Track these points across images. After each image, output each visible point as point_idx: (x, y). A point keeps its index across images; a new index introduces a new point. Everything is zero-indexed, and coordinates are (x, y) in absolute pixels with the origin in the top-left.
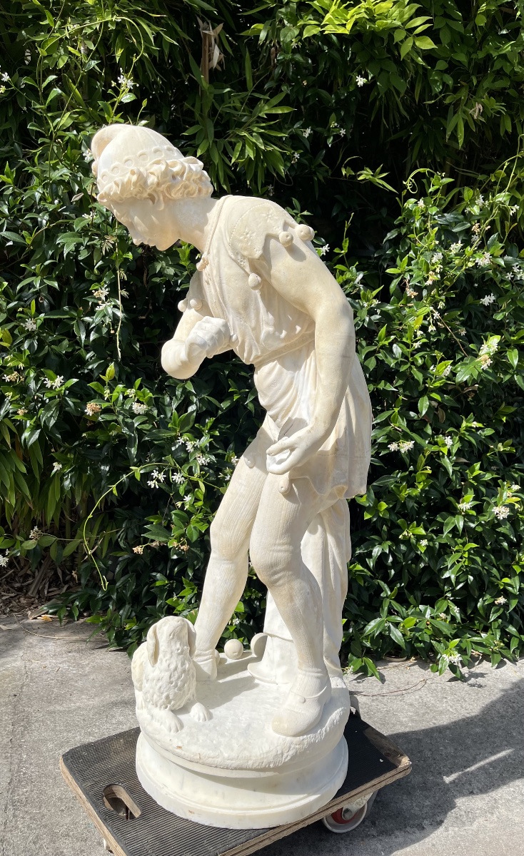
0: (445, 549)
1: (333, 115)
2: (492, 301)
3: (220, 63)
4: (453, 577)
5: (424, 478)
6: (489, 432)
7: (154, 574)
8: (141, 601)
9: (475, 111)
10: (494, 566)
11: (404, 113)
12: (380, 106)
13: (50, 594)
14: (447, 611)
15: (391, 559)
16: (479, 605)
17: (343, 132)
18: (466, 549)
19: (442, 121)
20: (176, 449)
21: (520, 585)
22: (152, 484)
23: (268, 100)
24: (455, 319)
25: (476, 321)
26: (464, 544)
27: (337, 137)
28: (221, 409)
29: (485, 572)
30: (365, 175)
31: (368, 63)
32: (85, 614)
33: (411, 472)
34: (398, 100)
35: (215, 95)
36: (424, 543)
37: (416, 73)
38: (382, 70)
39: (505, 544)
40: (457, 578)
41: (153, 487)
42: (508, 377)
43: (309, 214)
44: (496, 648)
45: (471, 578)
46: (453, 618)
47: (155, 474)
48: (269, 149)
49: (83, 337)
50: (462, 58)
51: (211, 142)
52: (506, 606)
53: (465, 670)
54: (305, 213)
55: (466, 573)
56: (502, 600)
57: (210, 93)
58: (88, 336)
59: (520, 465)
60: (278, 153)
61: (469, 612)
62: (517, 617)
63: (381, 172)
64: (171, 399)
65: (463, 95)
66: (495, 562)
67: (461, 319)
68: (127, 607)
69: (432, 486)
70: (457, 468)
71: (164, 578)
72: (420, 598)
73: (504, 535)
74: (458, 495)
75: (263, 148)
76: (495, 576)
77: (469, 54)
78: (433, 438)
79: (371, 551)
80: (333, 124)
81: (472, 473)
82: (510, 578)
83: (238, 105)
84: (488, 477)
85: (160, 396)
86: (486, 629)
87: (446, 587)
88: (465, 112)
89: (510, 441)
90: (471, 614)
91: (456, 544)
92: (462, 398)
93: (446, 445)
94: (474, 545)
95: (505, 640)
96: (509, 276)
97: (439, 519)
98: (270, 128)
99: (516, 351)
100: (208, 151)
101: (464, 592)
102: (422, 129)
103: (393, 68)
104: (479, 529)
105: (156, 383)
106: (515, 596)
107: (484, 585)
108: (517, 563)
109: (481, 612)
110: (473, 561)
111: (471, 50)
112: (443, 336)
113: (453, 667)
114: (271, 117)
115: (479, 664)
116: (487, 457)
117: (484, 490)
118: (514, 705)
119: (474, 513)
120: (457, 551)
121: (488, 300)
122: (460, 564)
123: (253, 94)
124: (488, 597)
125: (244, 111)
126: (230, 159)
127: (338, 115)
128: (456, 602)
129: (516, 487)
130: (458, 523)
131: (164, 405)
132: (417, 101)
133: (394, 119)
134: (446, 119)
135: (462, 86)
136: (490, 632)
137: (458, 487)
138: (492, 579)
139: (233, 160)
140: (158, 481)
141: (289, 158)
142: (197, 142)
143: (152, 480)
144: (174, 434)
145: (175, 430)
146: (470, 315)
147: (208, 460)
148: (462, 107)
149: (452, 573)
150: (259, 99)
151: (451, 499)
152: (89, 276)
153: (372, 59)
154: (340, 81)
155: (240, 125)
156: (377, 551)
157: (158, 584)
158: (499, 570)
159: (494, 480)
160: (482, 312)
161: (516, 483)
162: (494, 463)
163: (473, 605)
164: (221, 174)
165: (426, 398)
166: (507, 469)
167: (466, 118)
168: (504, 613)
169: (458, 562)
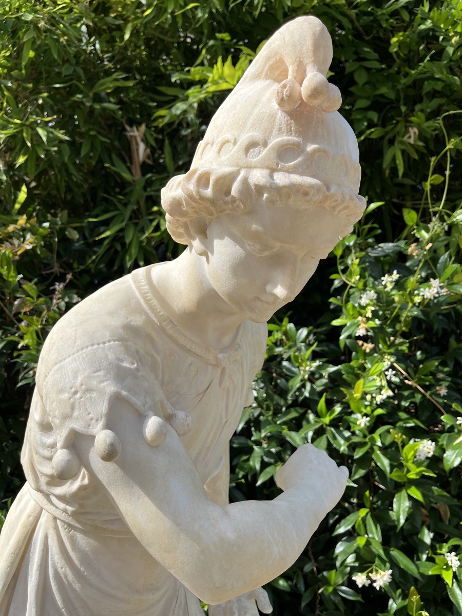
3: (148, 157)
9: (410, 137)
51: (125, 223)
67: (446, 369)
77: (395, 87)
88: (402, 143)
93: (451, 567)
100: (122, 231)
111: (398, 84)
135: (398, 122)
139: (147, 234)
142: (111, 226)
148: (398, 139)
165: (403, 494)
167: (403, 147)
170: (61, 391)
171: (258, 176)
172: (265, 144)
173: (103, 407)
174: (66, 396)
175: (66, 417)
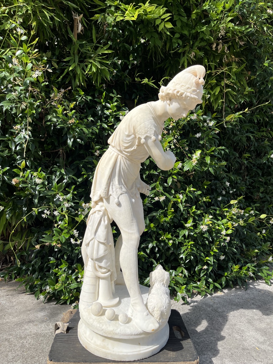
0: (181, 244)
1: (131, 55)
2: (200, 136)
3: (82, 31)
4: (184, 257)
5: (171, 213)
6: (199, 192)
7: (50, 258)
8: (44, 270)
9: (191, 55)
10: (202, 252)
11: (162, 55)
12: (152, 52)
13: (2, 268)
14: (182, 272)
15: (157, 249)
16: (196, 269)
17: (135, 62)
18: (189, 244)
19: (178, 59)
20: (56, 200)
21: (213, 260)
22: (44, 216)
23: (102, 47)
24: (184, 144)
25: (194, 144)
26: (188, 242)
27: (133, 64)
28: (78, 181)
29: (198, 255)
30: (146, 81)
31: (146, 33)
32: (18, 277)
33: (166, 210)
34: (160, 50)
35: (80, 44)
36: (171, 242)
37: (167, 38)
38: (152, 37)
39: (207, 242)
40: (186, 257)
41: (44, 217)
42: (206, 168)
43: (120, 96)
44: (203, 289)
45: (192, 257)
46: (185, 275)
47: (46, 211)
48: (102, 68)
49: (13, 148)
50: (186, 32)
51: (76, 64)
52: (207, 270)
53: (189, 300)
54: (119, 96)
55: (190, 255)
56: (205, 267)
57: (77, 43)
58: (16, 148)
59: (213, 207)
60: (107, 70)
61: (192, 273)
62: (212, 275)
63: (152, 80)
64: (55, 177)
65: (187, 48)
66: (202, 250)
67: (187, 143)
68: (37, 273)
69: (174, 217)
70: (186, 208)
71: (54, 259)
72: (170, 267)
73: (207, 238)
74: (186, 221)
75: (100, 67)
76: (203, 257)
77: (189, 31)
78: (175, 195)
79: (148, 246)
80: (131, 59)
81: (192, 211)
82: (209, 257)
83: (90, 49)
84: (199, 212)
85: (50, 176)
86: (199, 280)
87: (181, 262)
88: (188, 56)
89: (208, 197)
90: (193, 273)
91: (185, 242)
92: (188, 178)
93: (180, 198)
94: (193, 243)
95: (207, 285)
96: (205, 124)
97: (178, 231)
98: (103, 59)
99: (209, 157)
100: (75, 67)
101: (190, 264)
102: (170, 63)
103: (157, 36)
104: (195, 235)
105: (49, 170)
106: (211, 265)
107: (198, 261)
108: (212, 251)
109: (197, 272)
110: (192, 250)
111: (190, 30)
112: (179, 150)
113: (183, 298)
114: (103, 54)
115: (196, 296)
116: (199, 203)
117: (197, 218)
118: (210, 315)
119: (192, 228)
120: (186, 245)
121: (198, 135)
122: (187, 251)
123: (96, 45)
124: (200, 266)
125: (92, 51)
126: (85, 72)
127: (134, 55)
128: (186, 269)
129: (211, 217)
130: (186, 233)
131: (52, 180)
132: (167, 50)
133: (159, 59)
134: (180, 58)
135: (187, 45)
136: (201, 282)
137: (186, 217)
138: (201, 257)
139: (86, 72)
140: (47, 214)
141: (112, 73)
142: (70, 64)
143: (44, 214)
144: (55, 193)
145: (55, 191)
146: (191, 142)
147: (70, 205)
148: (187, 54)
149: (184, 255)
150: (99, 47)
151: (183, 222)
152: (17, 121)
153: (148, 32)
154: (134, 41)
155: (91, 58)
156: (150, 246)
157: (51, 262)
158: (204, 254)
159: (202, 213)
160: (196, 141)
161: (212, 215)
162: (202, 206)
163: (194, 269)
164: (81, 78)
165: (171, 177)
166: (208, 209)
167: (188, 58)
168: (207, 273)
169: (186, 250)
170: (145, 128)
171: (188, 94)
172: (191, 89)
173: (153, 132)
174: (146, 129)
175: (146, 133)
